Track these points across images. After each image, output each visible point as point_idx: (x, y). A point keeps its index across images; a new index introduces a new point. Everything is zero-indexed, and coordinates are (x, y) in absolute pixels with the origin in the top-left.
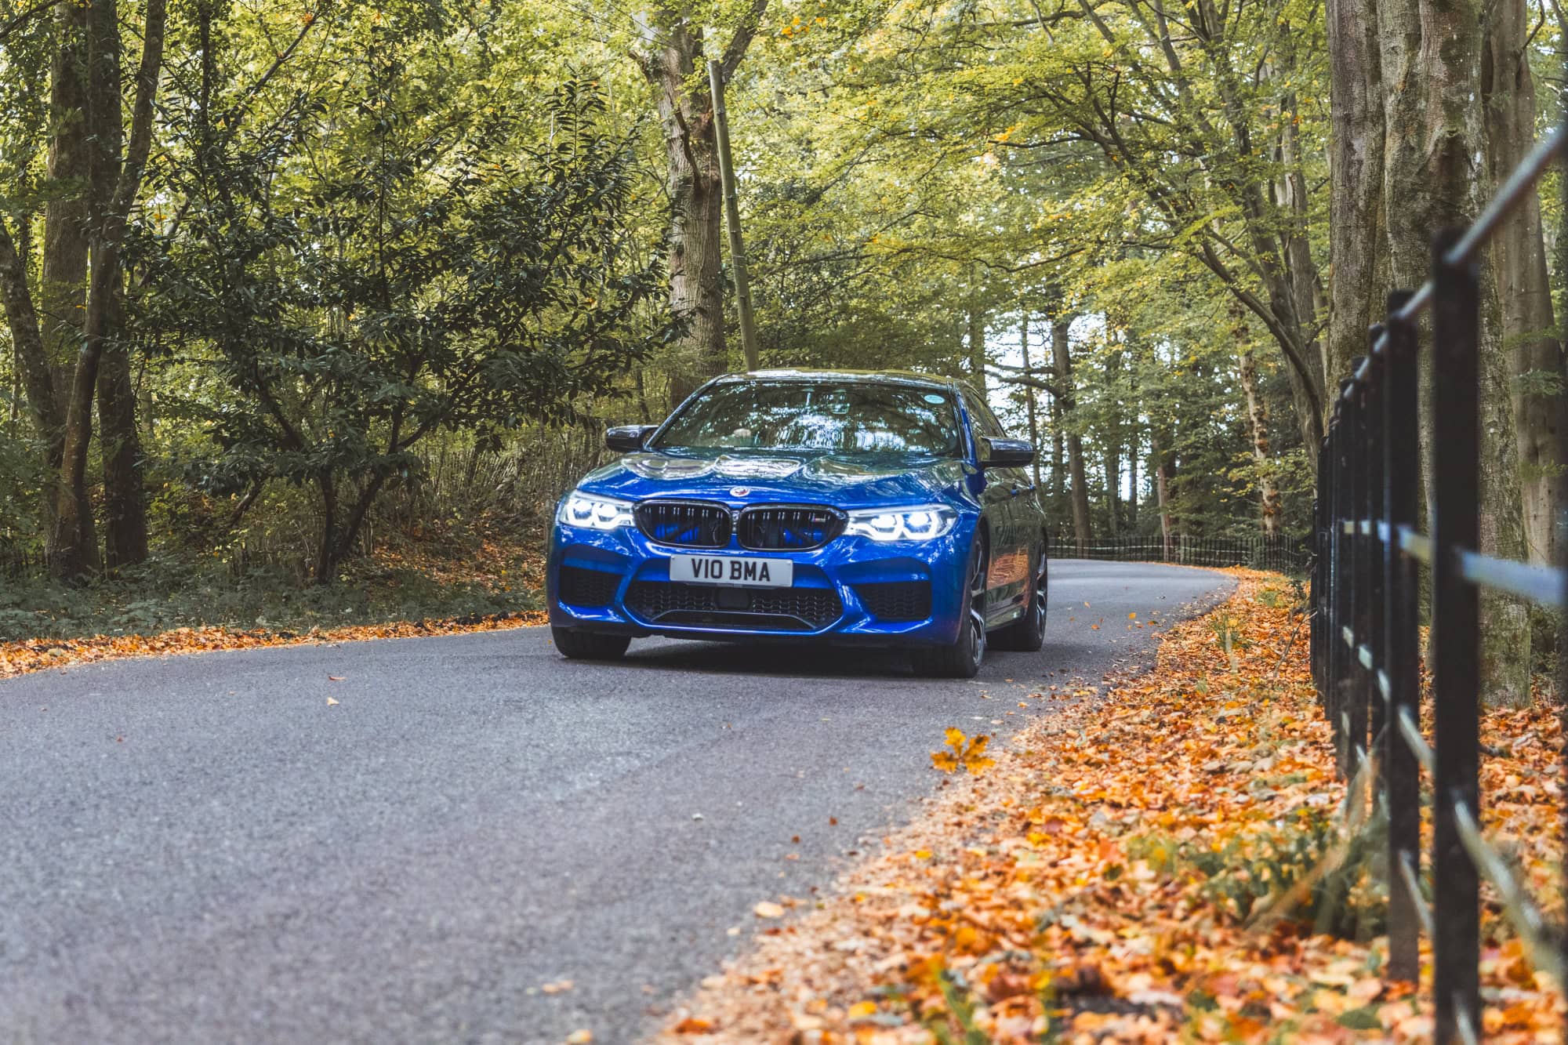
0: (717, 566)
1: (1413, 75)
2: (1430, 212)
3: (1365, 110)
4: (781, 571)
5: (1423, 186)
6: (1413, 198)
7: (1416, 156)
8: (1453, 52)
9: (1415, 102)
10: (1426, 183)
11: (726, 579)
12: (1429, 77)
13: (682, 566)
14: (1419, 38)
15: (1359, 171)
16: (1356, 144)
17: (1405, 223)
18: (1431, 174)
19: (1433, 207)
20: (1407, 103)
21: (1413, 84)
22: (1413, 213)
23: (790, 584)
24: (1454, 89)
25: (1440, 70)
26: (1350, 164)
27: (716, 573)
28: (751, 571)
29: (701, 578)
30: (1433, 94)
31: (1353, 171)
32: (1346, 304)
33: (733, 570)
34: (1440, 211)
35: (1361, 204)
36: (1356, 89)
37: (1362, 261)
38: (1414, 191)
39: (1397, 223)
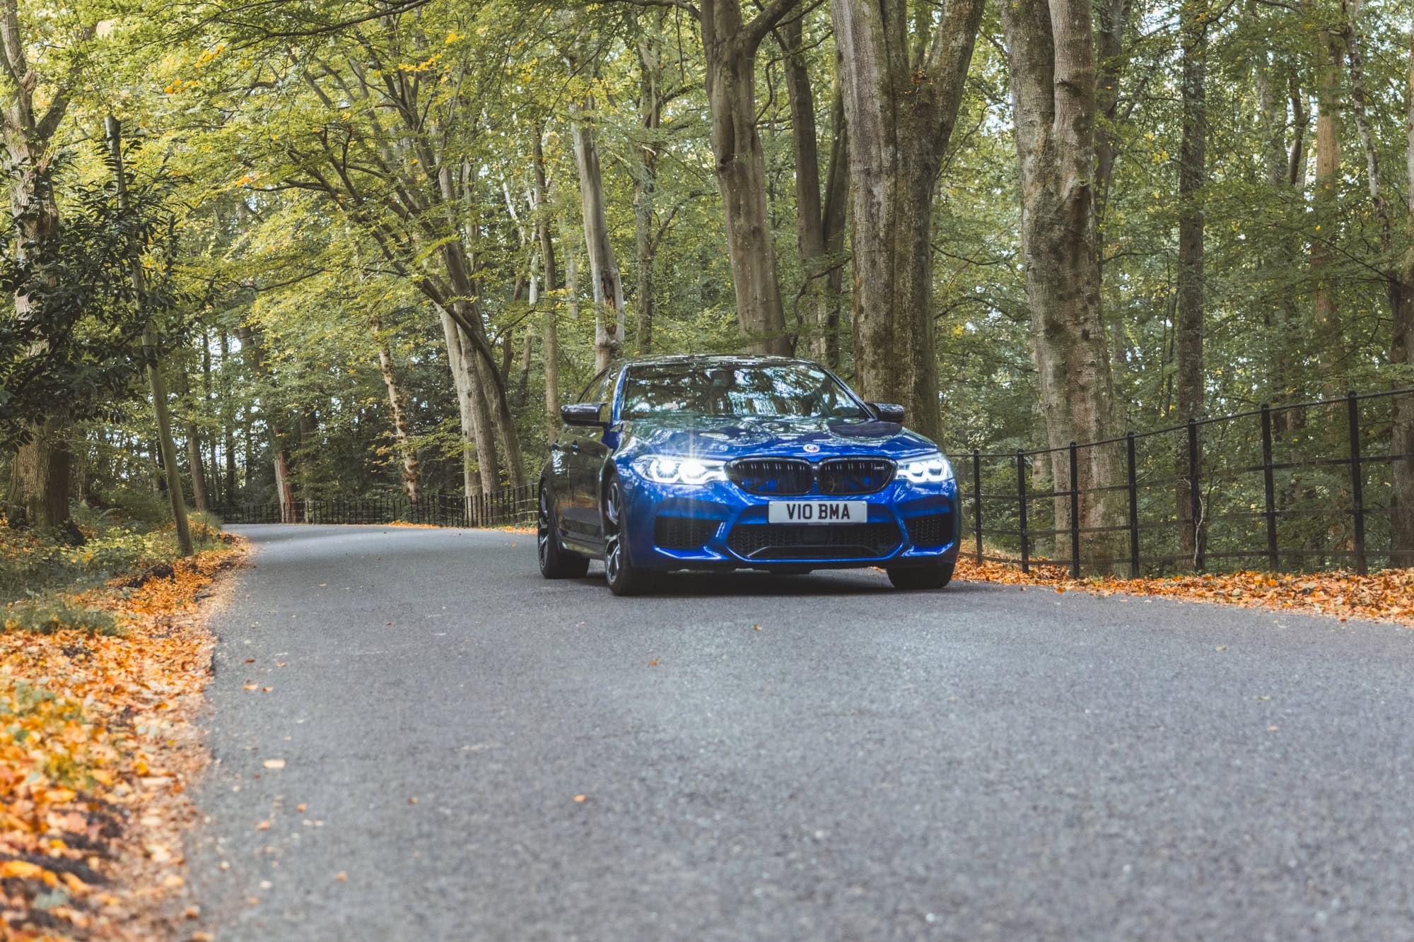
0: (808, 509)
1: (1051, 142)
2: (1063, 239)
3: (880, 165)
4: (858, 510)
5: (1060, 221)
6: (1051, 230)
7: (1055, 199)
8: (1082, 125)
9: (1052, 161)
10: (1062, 218)
11: (815, 519)
12: (1064, 143)
13: (779, 511)
14: (1053, 114)
15: (878, 210)
16: (876, 191)
17: (1043, 247)
18: (1066, 212)
19: (1065, 236)
20: (1046, 160)
21: (1051, 148)
22: (1051, 240)
23: (865, 520)
24: (1082, 151)
25: (1072, 138)
26: (872, 205)
27: (807, 514)
28: (835, 512)
29: (795, 520)
30: (1067, 155)
31: (874, 210)
32: (875, 308)
33: (821, 511)
34: (1070, 239)
35: (881, 234)
36: (874, 151)
38: (1052, 224)
39: (1038, 248)
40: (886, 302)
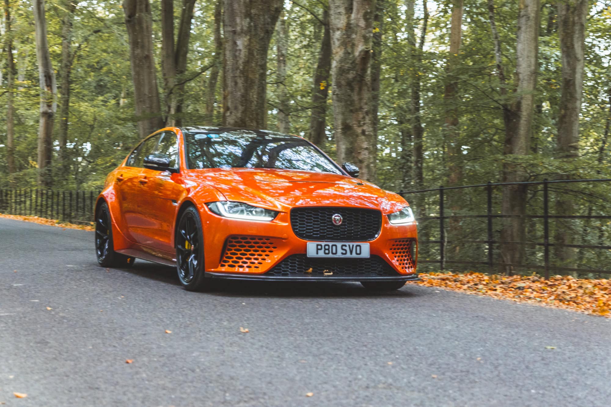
1: (351, 24)
2: (354, 78)
3: (242, 29)
5: (353, 68)
6: (348, 73)
7: (351, 56)
8: (368, 17)
9: (351, 35)
10: (354, 67)
12: (358, 26)
14: (351, 9)
15: (240, 54)
16: (239, 42)
17: (343, 82)
18: (357, 64)
19: (356, 77)
20: (347, 35)
21: (350, 28)
22: (348, 79)
24: (367, 31)
25: (362, 23)
26: (236, 50)
30: (359, 32)
31: (237, 54)
32: (236, 108)
34: (358, 79)
35: (241, 67)
36: (238, 20)
37: (243, 91)
38: (349, 70)
39: (340, 82)
40: (242, 106)
